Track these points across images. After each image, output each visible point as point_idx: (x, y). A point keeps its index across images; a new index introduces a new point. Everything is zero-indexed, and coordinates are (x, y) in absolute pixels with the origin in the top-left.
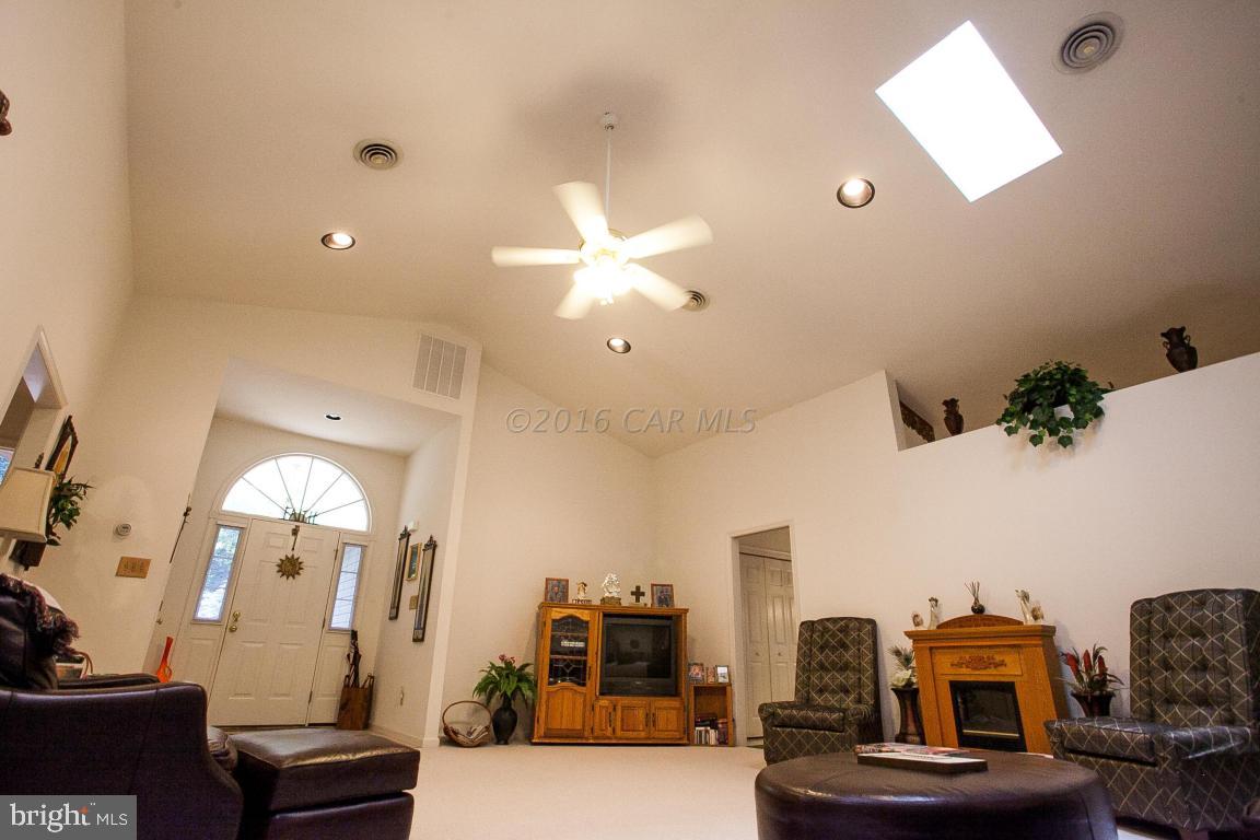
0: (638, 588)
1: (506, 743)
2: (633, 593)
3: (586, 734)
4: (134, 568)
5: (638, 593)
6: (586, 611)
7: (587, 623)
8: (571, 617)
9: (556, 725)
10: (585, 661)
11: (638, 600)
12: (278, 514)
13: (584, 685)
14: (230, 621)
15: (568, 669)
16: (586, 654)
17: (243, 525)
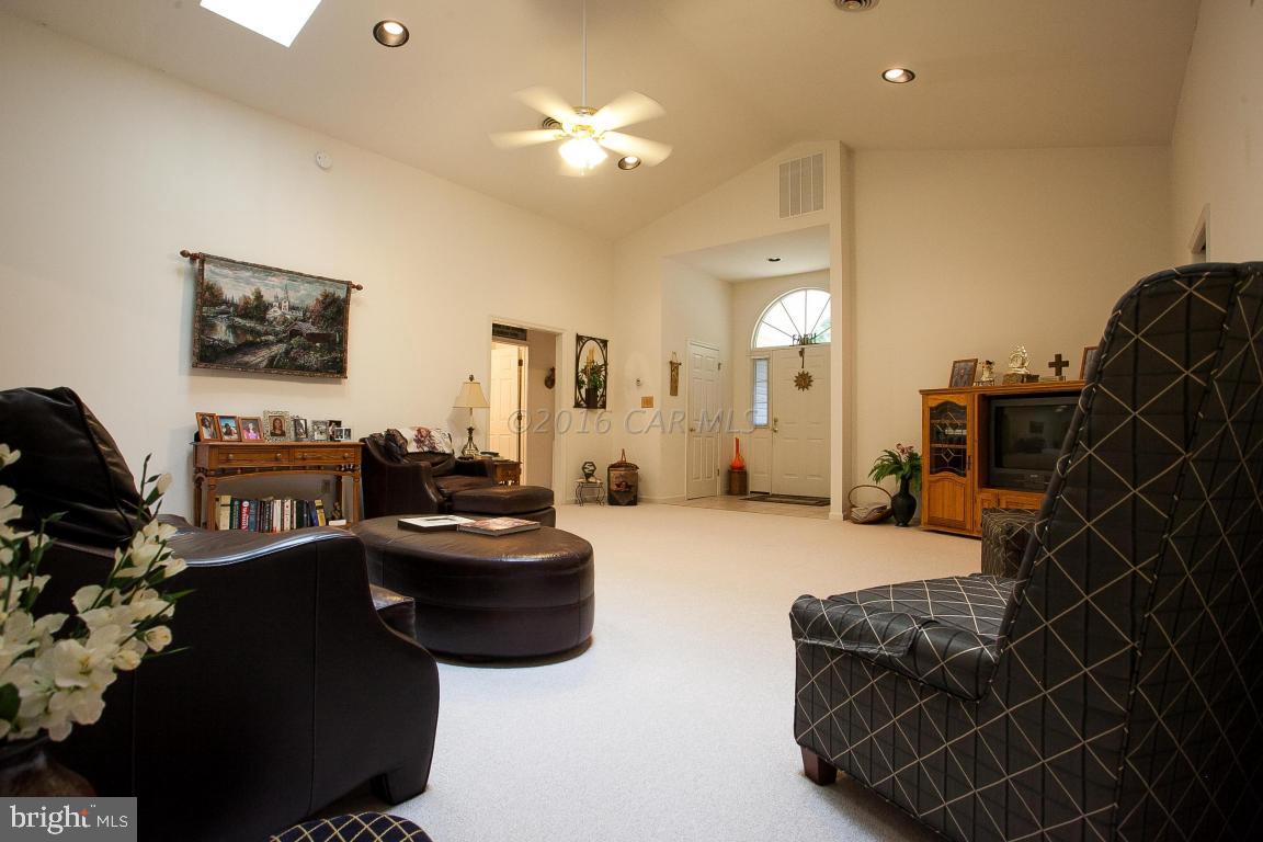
0: (1059, 357)
1: (906, 525)
2: (1051, 365)
3: (968, 527)
4: (648, 402)
5: (1059, 364)
6: (962, 396)
7: (965, 408)
8: (947, 403)
9: (939, 514)
10: (965, 451)
11: (1059, 372)
12: (789, 342)
13: (965, 475)
14: (774, 423)
15: (947, 458)
16: (965, 443)
17: (768, 355)
